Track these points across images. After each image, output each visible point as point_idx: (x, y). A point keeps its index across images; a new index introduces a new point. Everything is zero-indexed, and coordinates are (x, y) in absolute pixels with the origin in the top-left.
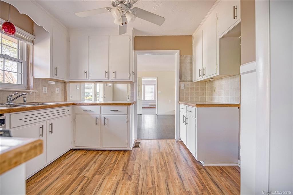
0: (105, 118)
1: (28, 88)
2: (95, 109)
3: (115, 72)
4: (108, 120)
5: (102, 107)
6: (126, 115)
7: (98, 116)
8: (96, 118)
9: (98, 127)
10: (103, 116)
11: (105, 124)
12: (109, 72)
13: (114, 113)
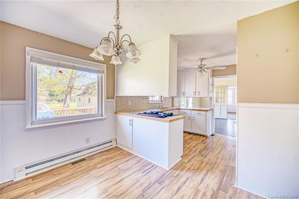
0: (193, 117)
1: (162, 101)
2: (189, 112)
3: (199, 92)
4: (195, 118)
5: (192, 111)
6: (205, 117)
7: (190, 115)
8: (189, 116)
9: (190, 121)
10: (192, 116)
11: (193, 120)
12: (196, 92)
13: (197, 114)
